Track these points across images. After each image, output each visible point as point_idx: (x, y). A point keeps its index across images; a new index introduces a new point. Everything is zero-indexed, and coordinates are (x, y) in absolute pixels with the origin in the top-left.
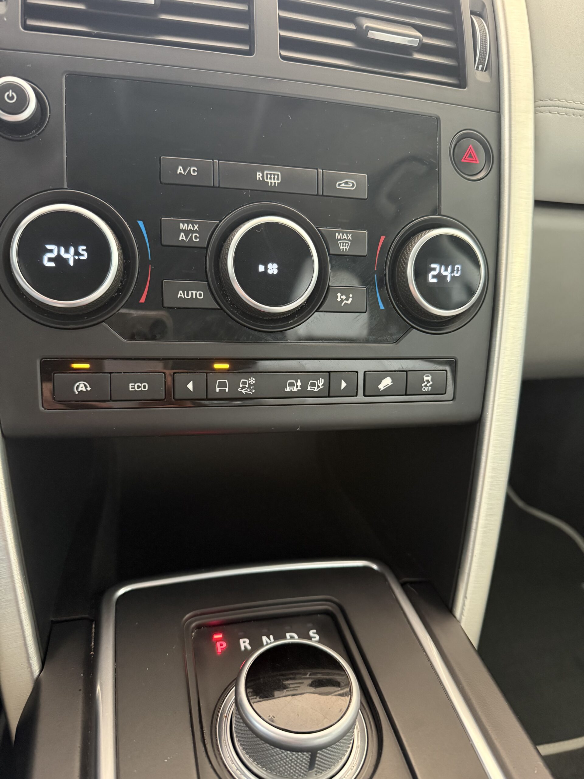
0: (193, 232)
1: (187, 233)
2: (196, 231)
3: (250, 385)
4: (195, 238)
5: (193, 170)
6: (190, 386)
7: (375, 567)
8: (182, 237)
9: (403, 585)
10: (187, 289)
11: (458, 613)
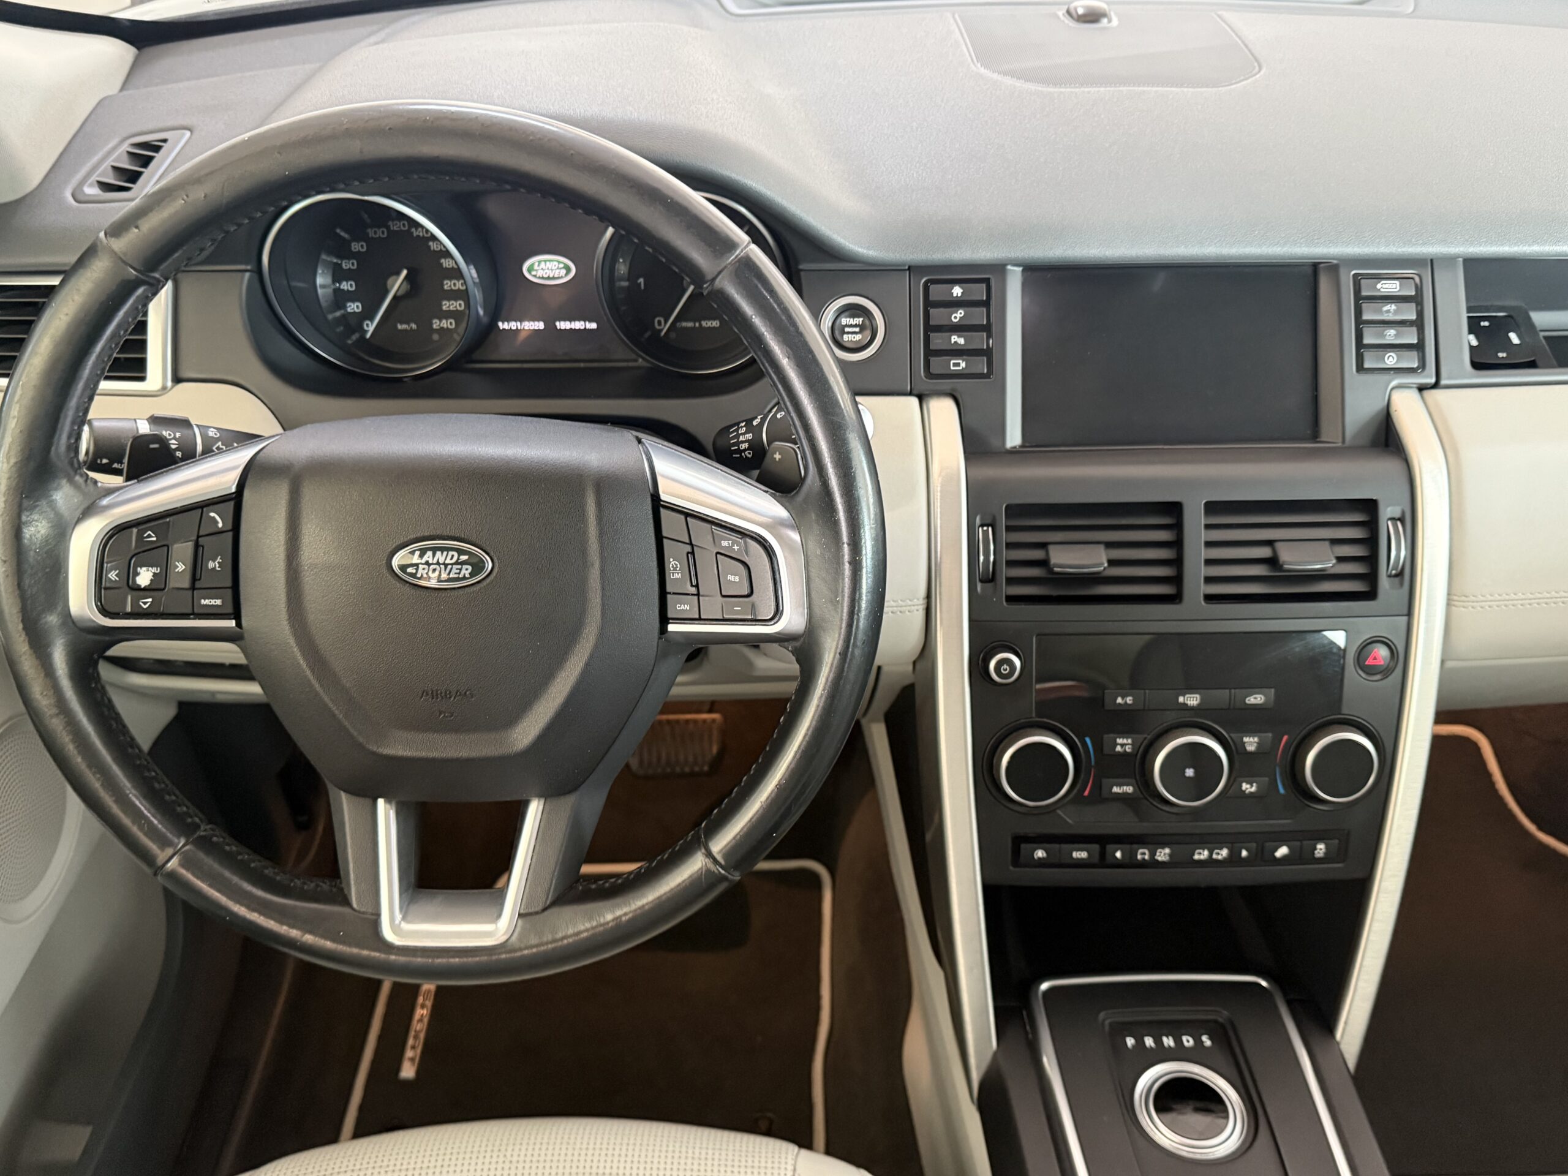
0: (1126, 744)
1: (1122, 745)
2: (1129, 744)
3: (1165, 854)
4: (1128, 749)
5: (1129, 700)
6: (1118, 854)
7: (1264, 983)
8: (1119, 749)
9: (1290, 1003)
10: (1120, 785)
11: (1338, 1035)
